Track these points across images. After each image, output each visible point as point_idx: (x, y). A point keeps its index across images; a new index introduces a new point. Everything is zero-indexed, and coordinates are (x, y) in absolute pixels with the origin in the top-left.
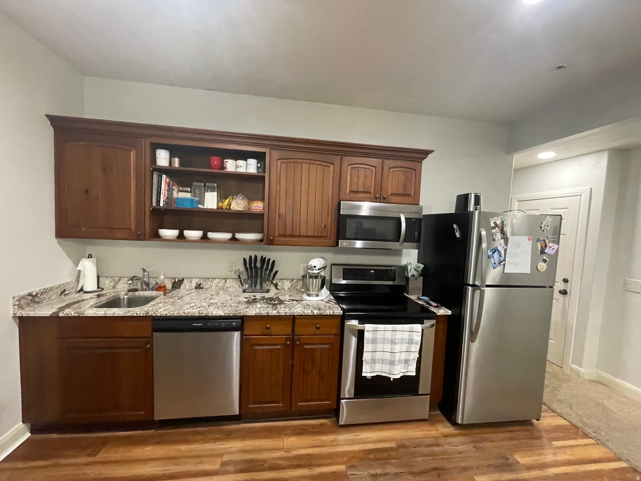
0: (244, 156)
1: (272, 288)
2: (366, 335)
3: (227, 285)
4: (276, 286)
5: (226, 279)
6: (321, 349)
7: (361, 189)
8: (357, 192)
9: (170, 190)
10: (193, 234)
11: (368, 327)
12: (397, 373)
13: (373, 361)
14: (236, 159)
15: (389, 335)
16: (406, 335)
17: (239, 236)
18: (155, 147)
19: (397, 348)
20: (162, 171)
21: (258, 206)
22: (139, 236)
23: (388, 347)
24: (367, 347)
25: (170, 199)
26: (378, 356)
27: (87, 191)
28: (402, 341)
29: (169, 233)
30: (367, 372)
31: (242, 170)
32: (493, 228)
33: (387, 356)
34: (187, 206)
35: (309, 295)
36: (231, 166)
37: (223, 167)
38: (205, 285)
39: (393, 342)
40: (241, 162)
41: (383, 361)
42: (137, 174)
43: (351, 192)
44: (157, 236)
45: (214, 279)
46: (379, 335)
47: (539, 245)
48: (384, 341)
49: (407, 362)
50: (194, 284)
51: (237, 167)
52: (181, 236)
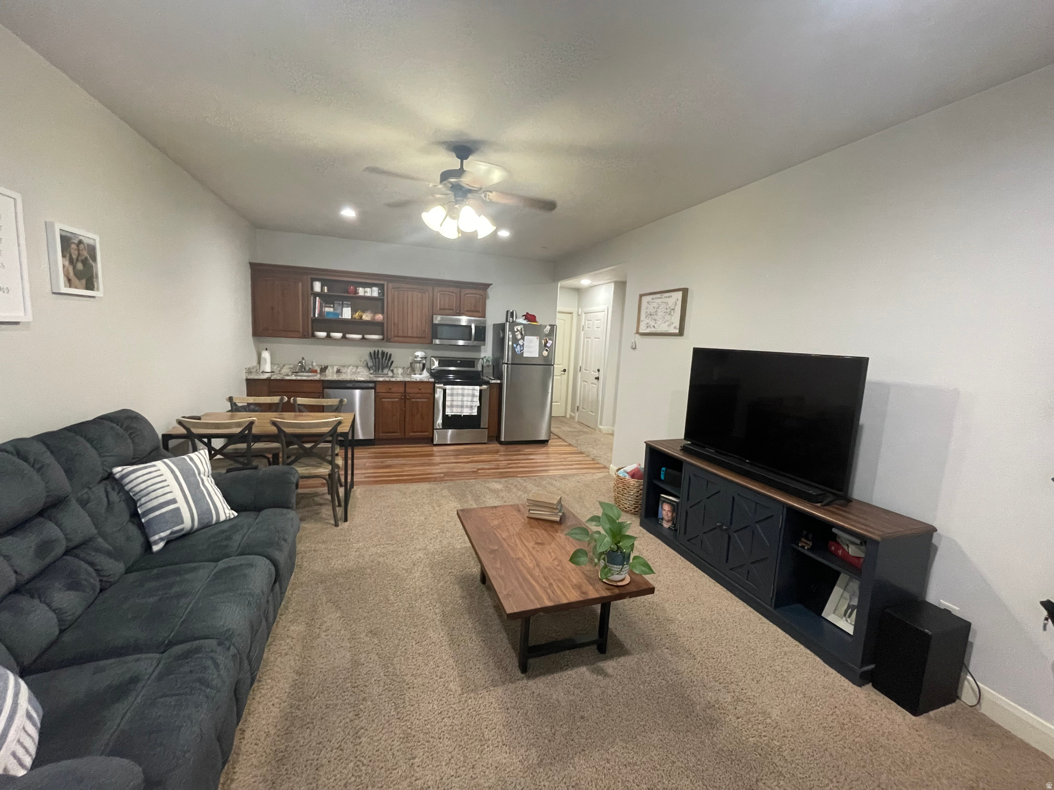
0: (370, 285)
1: (390, 374)
2: (447, 391)
3: (358, 370)
4: (392, 371)
5: (357, 367)
6: (422, 402)
7: (447, 307)
8: (444, 309)
9: (321, 307)
10: (338, 335)
11: (448, 387)
12: (466, 412)
13: (452, 406)
14: (364, 287)
15: (460, 392)
16: (470, 392)
17: (367, 336)
18: (313, 280)
19: (465, 399)
20: (316, 295)
21: (379, 317)
22: (304, 336)
23: (460, 398)
24: (448, 398)
25: (321, 312)
26: (455, 403)
27: (272, 308)
28: (468, 395)
29: (322, 334)
30: (449, 412)
31: (368, 294)
32: (516, 332)
33: (460, 403)
34: (331, 317)
35: (415, 374)
36: (361, 291)
37: (356, 292)
38: (343, 370)
39: (463, 395)
40: (368, 290)
41: (457, 406)
42: (303, 297)
43: (440, 309)
44: (313, 336)
45: (349, 366)
46: (455, 392)
47: (543, 342)
48: (457, 395)
49: (471, 407)
50: (335, 369)
51: (365, 292)
52: (328, 336)
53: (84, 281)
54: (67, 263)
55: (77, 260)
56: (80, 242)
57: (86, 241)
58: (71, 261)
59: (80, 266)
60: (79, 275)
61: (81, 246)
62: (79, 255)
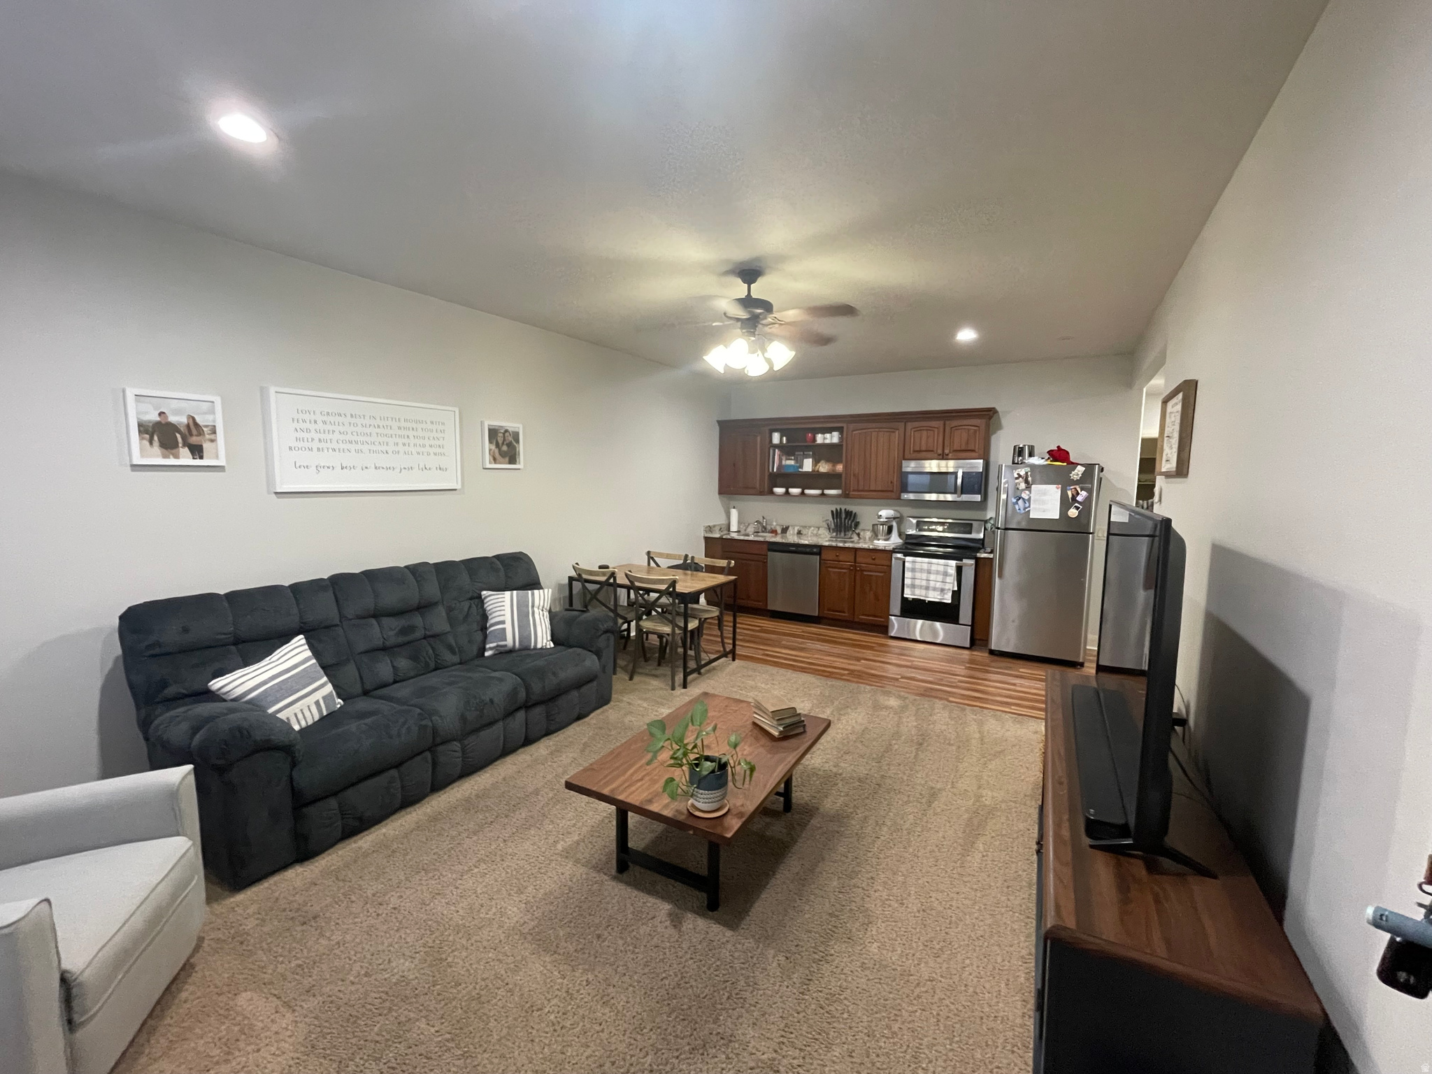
0: (830, 430)
1: (855, 538)
2: (906, 564)
3: (820, 532)
4: (858, 535)
5: (819, 528)
6: (877, 576)
7: (924, 449)
8: (920, 451)
9: (780, 460)
10: (795, 491)
11: (908, 559)
12: (933, 597)
13: (913, 586)
14: (823, 433)
15: (925, 566)
16: (941, 568)
17: (827, 492)
18: (772, 431)
19: (932, 577)
20: (776, 446)
21: (840, 468)
22: (761, 493)
23: (924, 576)
24: (908, 574)
25: (780, 466)
26: (917, 582)
27: (734, 465)
28: (938, 573)
29: (779, 491)
30: (908, 594)
31: (828, 441)
32: (1017, 478)
33: (924, 583)
34: (791, 470)
35: (879, 540)
36: (820, 439)
37: (814, 439)
38: (804, 532)
39: (929, 572)
40: (828, 435)
41: (921, 587)
42: (761, 450)
43: (914, 451)
44: (772, 493)
45: (810, 527)
46: (918, 566)
47: (1070, 494)
48: (922, 570)
49: (942, 590)
50: (796, 531)
51: (825, 439)
52: (787, 493)
53: (507, 459)
54: (493, 447)
55: (503, 444)
56: (506, 431)
57: (510, 430)
58: (497, 445)
59: (505, 448)
60: (503, 455)
61: (507, 434)
62: (504, 440)
